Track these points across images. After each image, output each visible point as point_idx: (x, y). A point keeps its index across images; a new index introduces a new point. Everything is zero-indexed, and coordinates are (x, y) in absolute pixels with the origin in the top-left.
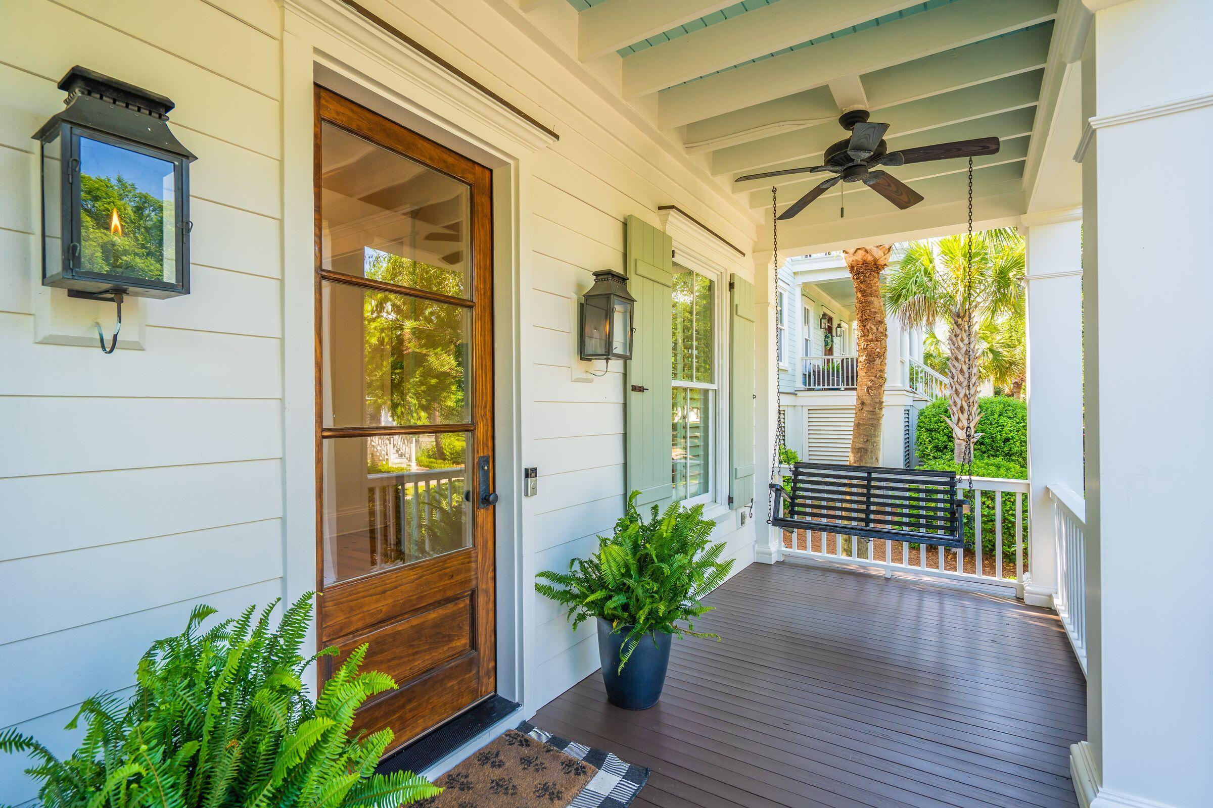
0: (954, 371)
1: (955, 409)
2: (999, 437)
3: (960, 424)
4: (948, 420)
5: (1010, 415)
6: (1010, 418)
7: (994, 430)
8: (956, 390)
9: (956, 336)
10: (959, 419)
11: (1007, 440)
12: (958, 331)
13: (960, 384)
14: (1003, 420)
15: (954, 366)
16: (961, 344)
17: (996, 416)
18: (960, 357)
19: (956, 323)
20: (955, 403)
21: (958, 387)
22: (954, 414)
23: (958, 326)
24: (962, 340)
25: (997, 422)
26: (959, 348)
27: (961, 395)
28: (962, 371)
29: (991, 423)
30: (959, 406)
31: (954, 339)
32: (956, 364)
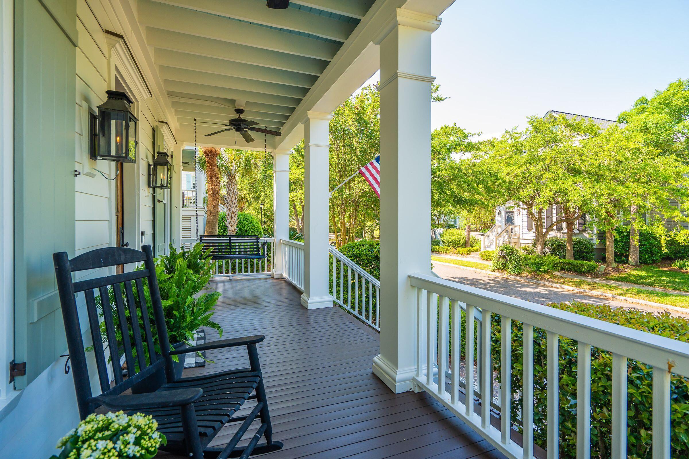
0: (228, 200)
1: (228, 217)
2: (243, 230)
3: (231, 224)
4: (226, 222)
5: (247, 220)
6: (247, 221)
7: (242, 226)
8: (229, 209)
9: (229, 185)
10: (230, 222)
11: (246, 231)
12: (230, 183)
13: (231, 206)
14: (245, 222)
15: (228, 198)
16: (231, 188)
17: (242, 221)
18: (231, 194)
19: (229, 179)
20: (229, 215)
21: (230, 207)
22: (228, 219)
23: (230, 180)
24: (232, 187)
25: (243, 224)
26: (230, 190)
27: (231, 211)
28: (231, 200)
29: (240, 224)
30: (230, 216)
31: (229, 186)
32: (229, 197)
